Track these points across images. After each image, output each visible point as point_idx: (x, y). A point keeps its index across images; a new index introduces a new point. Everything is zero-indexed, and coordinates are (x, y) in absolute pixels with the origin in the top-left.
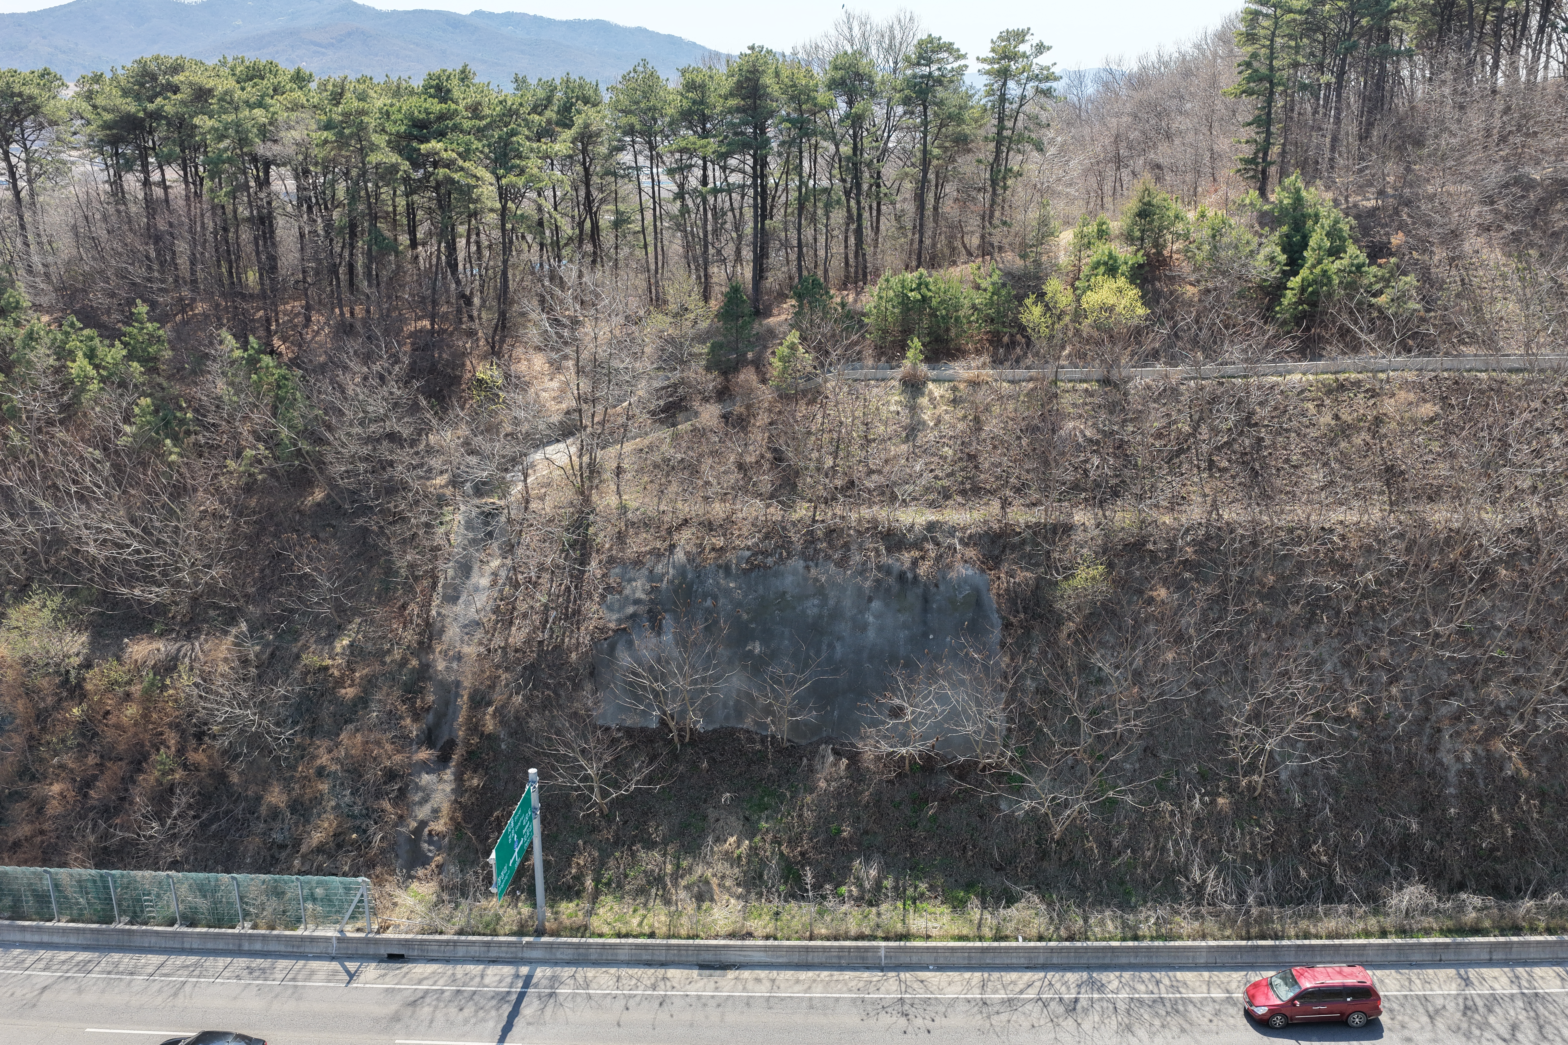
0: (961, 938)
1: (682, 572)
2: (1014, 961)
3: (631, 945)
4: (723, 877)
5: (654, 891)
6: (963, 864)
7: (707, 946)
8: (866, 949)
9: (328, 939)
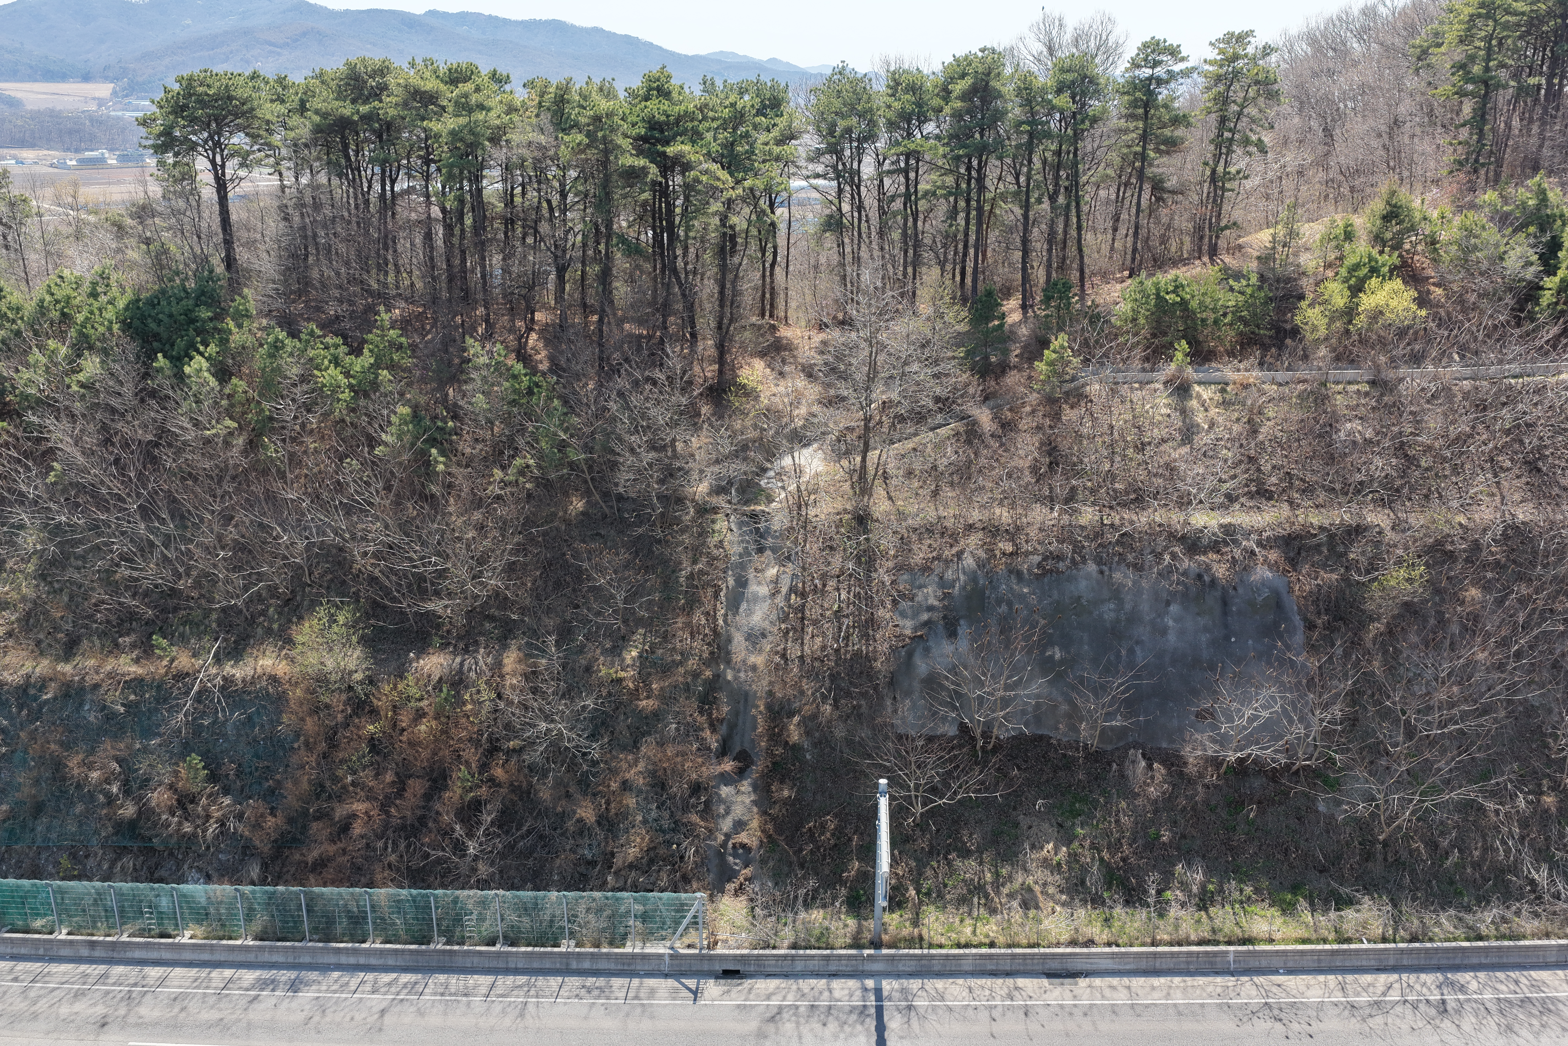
0: (1304, 941)
1: (973, 578)
2: (1364, 963)
3: (975, 955)
4: (1045, 884)
5: (976, 900)
6: (1285, 867)
7: (1054, 955)
8: (1215, 954)
9: (660, 956)
